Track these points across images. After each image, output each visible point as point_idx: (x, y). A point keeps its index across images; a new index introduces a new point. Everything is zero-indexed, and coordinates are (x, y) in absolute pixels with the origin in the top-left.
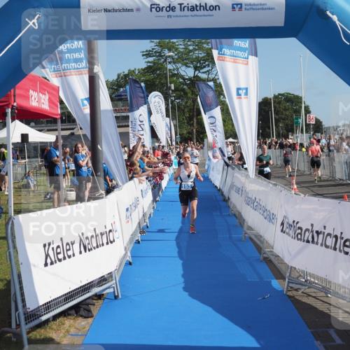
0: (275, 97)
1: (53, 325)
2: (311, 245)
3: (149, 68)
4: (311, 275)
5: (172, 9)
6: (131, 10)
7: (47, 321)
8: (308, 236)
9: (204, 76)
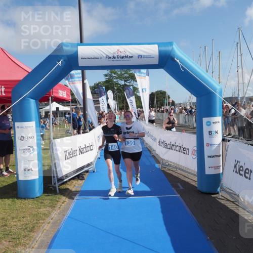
0: (156, 92)
1: (69, 183)
2: (170, 150)
3: (106, 81)
4: (170, 162)
5: (114, 58)
6: (98, 58)
7: (66, 181)
8: (169, 146)
9: (128, 84)
